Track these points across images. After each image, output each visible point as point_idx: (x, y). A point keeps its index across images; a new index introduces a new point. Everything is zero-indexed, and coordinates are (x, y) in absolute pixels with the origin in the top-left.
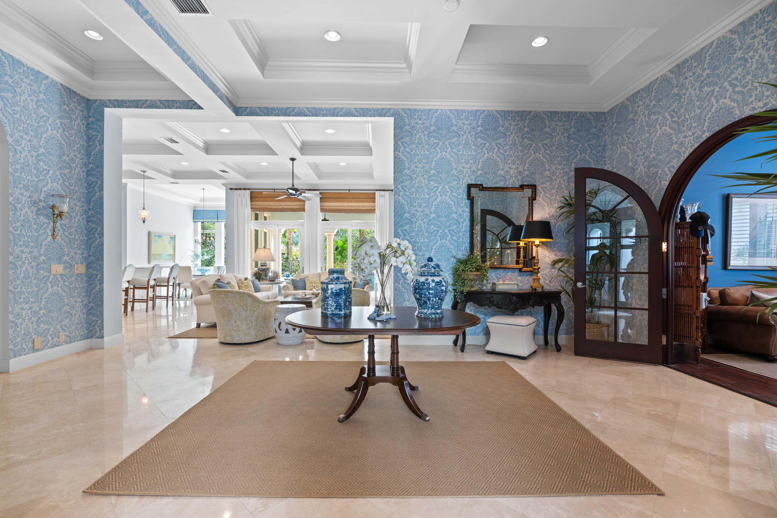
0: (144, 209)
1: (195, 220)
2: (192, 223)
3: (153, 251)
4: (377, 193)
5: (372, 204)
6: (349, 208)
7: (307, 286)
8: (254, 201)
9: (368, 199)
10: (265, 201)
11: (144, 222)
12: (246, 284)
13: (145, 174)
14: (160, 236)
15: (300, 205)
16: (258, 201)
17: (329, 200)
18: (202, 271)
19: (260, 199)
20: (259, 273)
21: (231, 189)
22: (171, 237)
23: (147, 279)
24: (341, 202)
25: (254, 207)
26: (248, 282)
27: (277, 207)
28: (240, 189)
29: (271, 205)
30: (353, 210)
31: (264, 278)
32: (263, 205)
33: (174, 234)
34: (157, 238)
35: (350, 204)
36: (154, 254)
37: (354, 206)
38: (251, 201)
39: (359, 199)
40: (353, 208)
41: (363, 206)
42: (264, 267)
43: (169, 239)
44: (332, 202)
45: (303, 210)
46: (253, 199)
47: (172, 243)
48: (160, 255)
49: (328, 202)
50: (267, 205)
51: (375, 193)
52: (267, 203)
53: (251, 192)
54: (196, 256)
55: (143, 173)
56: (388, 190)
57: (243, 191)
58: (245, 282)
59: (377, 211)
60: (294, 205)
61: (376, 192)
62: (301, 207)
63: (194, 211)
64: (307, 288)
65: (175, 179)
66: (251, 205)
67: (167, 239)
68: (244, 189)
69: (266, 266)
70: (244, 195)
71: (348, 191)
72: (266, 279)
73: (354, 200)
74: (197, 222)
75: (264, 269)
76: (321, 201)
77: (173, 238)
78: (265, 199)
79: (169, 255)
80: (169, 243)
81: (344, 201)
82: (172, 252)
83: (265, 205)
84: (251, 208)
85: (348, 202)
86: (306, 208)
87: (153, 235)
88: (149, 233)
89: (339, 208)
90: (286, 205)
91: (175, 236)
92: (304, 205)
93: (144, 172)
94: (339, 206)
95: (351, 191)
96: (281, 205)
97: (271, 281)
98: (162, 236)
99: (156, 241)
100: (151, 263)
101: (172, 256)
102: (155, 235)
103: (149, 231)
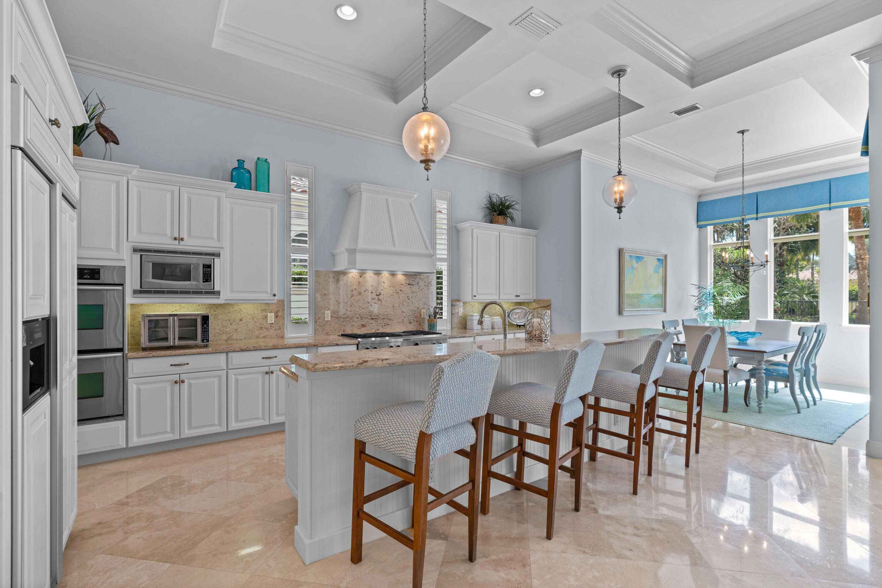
0: (620, 173)
1: (700, 223)
2: (695, 231)
3: (628, 290)
11: (619, 209)
14: (639, 259)
18: (740, 336)
22: (659, 260)
33: (664, 252)
34: (634, 261)
36: (628, 295)
43: (656, 263)
47: (661, 270)
48: (638, 296)
63: (699, 204)
67: (652, 263)
74: (706, 226)
77: (663, 261)
79: (655, 296)
80: (656, 272)
82: (661, 290)
87: (627, 257)
88: (620, 252)
91: (666, 256)
93: (620, 72)
98: (643, 258)
99: (632, 268)
100: (625, 313)
101: (661, 298)
102: (631, 256)
103: (621, 246)
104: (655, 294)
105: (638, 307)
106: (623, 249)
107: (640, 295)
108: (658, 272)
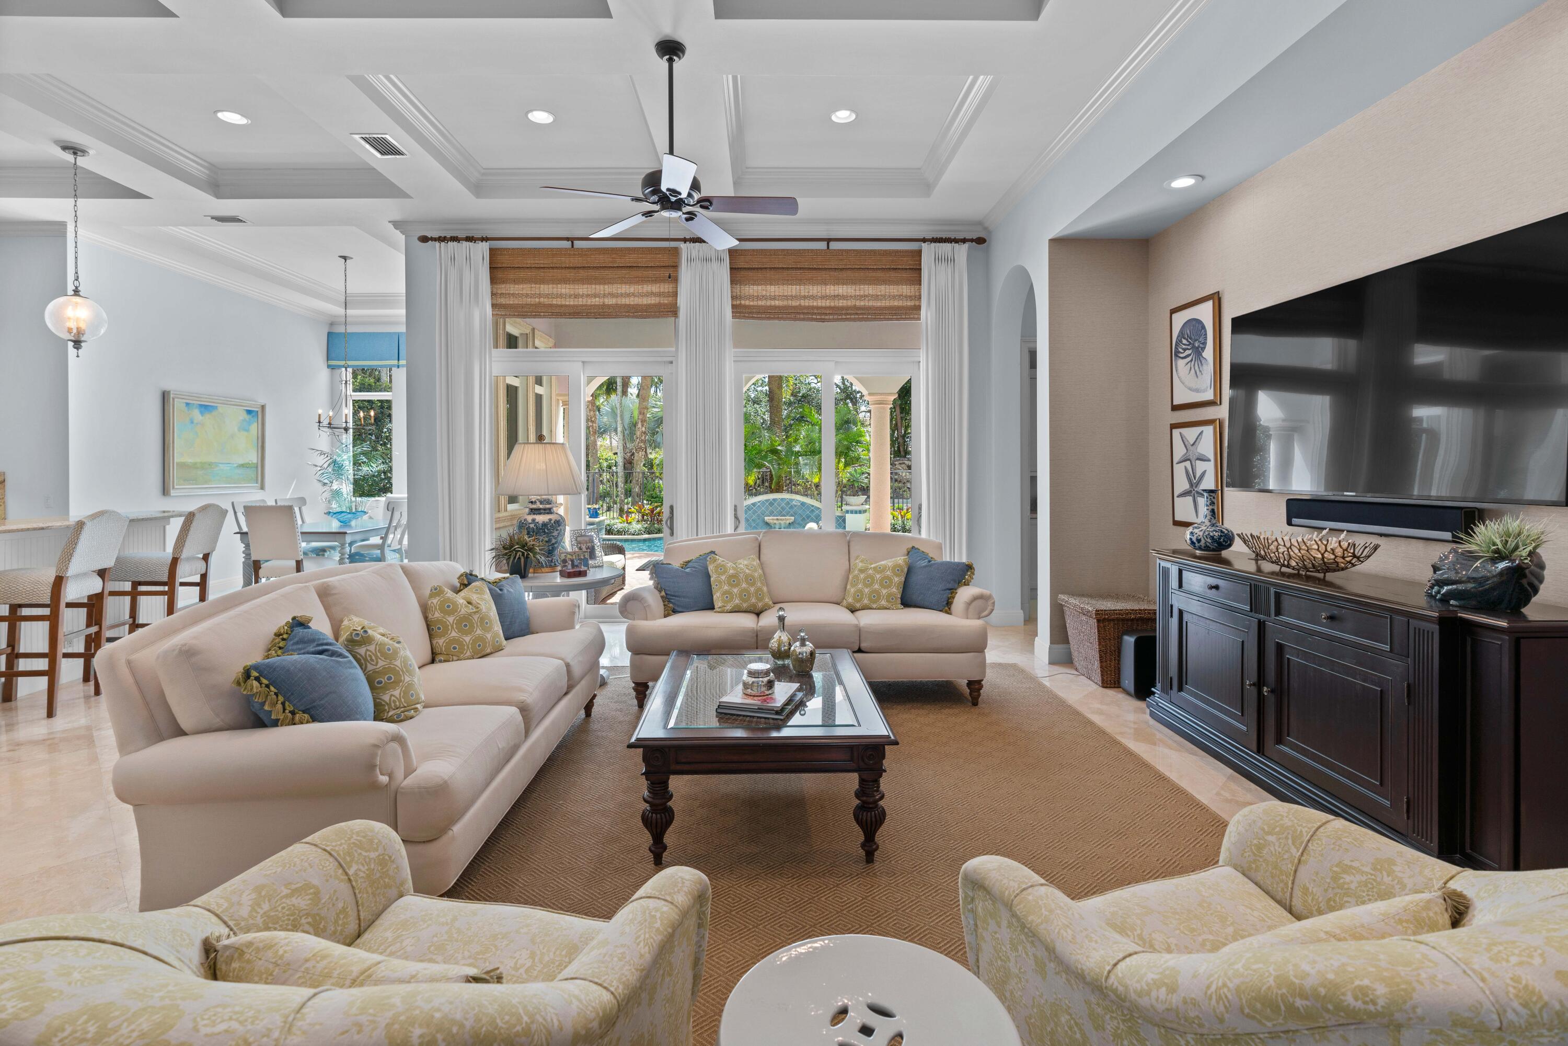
0: (77, 292)
1: (331, 362)
2: (324, 374)
3: (180, 455)
4: (928, 250)
5: (906, 290)
6: (827, 303)
7: (717, 596)
8: (504, 282)
9: (893, 274)
10: (542, 281)
12: (465, 610)
13: (82, 161)
14: (206, 408)
15: (659, 294)
16: (516, 281)
17: (760, 274)
18: (340, 517)
19: (522, 274)
20: (524, 545)
21: (424, 239)
22: (249, 412)
23: (50, 576)
24: (800, 282)
25: (502, 301)
26: (474, 598)
27: (580, 301)
28: (455, 239)
29: (561, 296)
30: (842, 308)
31: (542, 559)
32: (533, 296)
33: (262, 401)
34: (196, 411)
35: (831, 290)
36: (182, 466)
37: (844, 297)
38: (493, 280)
39: (862, 274)
40: (842, 303)
41: (876, 297)
42: (541, 518)
43: (244, 415)
44: (771, 282)
45: (673, 311)
46: (500, 275)
47: (254, 428)
48: (206, 466)
49: (756, 282)
50: (547, 296)
51: (919, 253)
52: (545, 289)
53: (492, 250)
54: (337, 467)
55: (69, 157)
56: (964, 241)
57: (465, 244)
58: (460, 599)
59: (927, 313)
60: (641, 295)
61: (925, 246)
62: (665, 301)
63: (330, 335)
64: (718, 604)
65: (218, 196)
66: (493, 294)
67: (234, 417)
68: (469, 239)
69: (549, 511)
70: (468, 259)
71: (822, 246)
72: (552, 566)
73: (844, 274)
74: (339, 367)
75: (545, 525)
76: (733, 282)
77: (257, 414)
78: (541, 273)
79: (242, 466)
80: (244, 428)
81: (812, 281)
82: (253, 457)
83: (540, 296)
84: (494, 306)
85: (824, 283)
86: (682, 302)
87: (178, 405)
88: (165, 397)
89: (795, 303)
90: (612, 295)
91: (263, 407)
92: (675, 294)
93: (75, 150)
94: (793, 297)
95: (834, 246)
96: (595, 296)
97: (570, 575)
98: (216, 408)
99: (192, 422)
100: (173, 493)
101: (255, 469)
102: (187, 404)
103: (167, 388)
104: (241, 462)
105: (206, 482)
106: (169, 392)
107: (210, 464)
108: (248, 431)
